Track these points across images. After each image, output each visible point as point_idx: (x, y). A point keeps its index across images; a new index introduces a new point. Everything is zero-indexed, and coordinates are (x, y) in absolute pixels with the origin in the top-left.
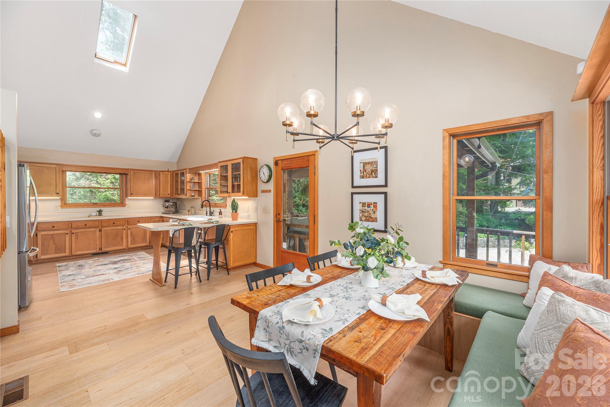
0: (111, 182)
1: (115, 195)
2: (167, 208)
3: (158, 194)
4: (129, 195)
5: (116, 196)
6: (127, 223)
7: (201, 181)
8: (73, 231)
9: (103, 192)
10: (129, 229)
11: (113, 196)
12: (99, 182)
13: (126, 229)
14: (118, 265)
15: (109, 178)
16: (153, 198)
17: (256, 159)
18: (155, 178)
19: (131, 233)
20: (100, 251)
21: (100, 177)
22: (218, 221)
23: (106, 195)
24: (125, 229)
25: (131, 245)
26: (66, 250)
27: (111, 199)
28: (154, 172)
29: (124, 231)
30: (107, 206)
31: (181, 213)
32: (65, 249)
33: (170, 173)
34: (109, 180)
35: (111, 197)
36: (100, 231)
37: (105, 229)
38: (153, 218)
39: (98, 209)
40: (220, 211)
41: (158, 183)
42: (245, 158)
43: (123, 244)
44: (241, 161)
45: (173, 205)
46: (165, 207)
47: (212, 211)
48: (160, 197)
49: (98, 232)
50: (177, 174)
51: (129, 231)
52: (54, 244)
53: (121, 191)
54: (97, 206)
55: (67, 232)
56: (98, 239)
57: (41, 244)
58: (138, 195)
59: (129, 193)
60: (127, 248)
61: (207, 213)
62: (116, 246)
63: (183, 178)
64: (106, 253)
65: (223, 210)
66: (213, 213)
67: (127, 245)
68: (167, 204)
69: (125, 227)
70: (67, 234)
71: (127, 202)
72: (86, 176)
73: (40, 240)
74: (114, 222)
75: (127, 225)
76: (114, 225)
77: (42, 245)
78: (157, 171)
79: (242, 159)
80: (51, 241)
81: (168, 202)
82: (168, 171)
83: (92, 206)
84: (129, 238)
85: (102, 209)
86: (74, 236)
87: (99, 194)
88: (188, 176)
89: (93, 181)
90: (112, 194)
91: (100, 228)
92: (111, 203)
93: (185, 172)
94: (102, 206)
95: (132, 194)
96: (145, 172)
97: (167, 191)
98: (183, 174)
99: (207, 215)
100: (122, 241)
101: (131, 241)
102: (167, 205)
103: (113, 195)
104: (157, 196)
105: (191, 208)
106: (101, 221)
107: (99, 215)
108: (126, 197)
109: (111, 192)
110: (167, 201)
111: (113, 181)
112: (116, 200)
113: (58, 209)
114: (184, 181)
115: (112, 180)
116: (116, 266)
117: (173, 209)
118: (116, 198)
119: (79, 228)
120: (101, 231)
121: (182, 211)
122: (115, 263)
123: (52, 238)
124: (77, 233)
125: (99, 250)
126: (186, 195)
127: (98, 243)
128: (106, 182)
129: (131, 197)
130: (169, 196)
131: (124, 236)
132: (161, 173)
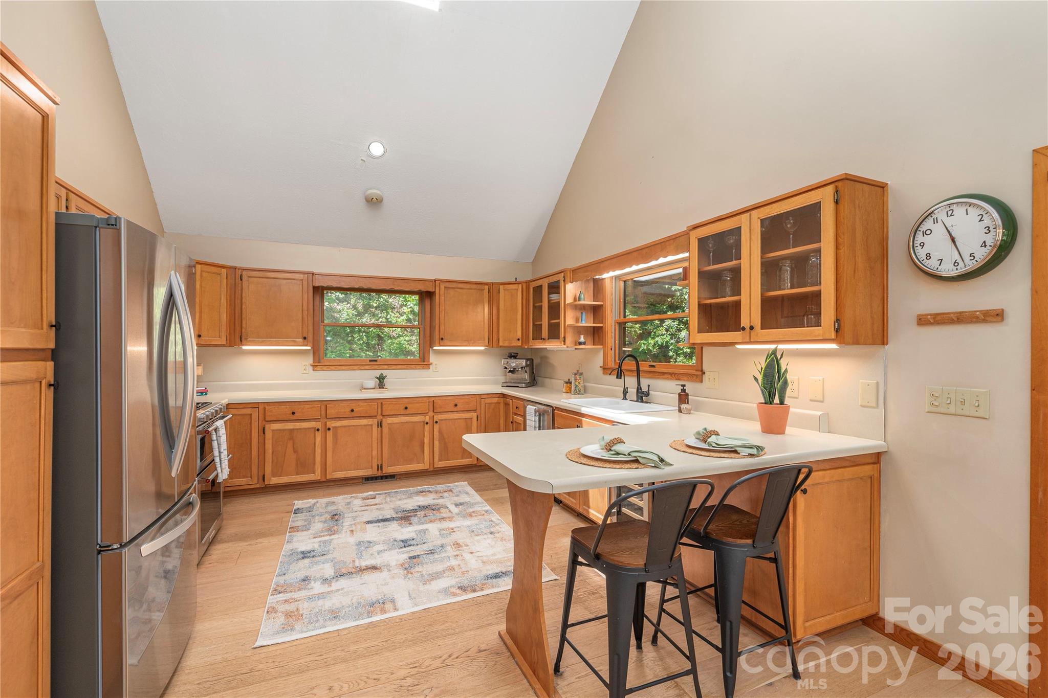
0: (406, 320)
1: (413, 342)
2: (512, 372)
3: (495, 339)
4: (437, 341)
5: (415, 346)
6: (431, 409)
7: (604, 300)
8: (332, 424)
9: (395, 339)
10: (436, 422)
11: (410, 345)
12: (390, 320)
13: (431, 423)
14: (411, 529)
15: (405, 313)
16: (483, 348)
17: (883, 187)
18: (489, 302)
19: (440, 432)
20: (379, 474)
21: (392, 312)
22: (760, 448)
23: (399, 344)
24: (427, 423)
25: (440, 460)
26: (316, 466)
27: (406, 352)
28: (486, 287)
29: (427, 427)
30: (394, 367)
31: (543, 386)
32: (314, 464)
33: (520, 286)
34: (405, 316)
35: (408, 346)
36: (380, 424)
37: (390, 420)
38: (485, 396)
39: (378, 373)
40: (684, 390)
41: (495, 312)
42: (848, 179)
43: (424, 458)
44: (826, 197)
45: (527, 366)
46: (510, 371)
47: (645, 389)
48: (498, 346)
49: (375, 428)
50: (538, 290)
51: (436, 427)
52: (295, 451)
53: (422, 333)
54: (376, 367)
55: (318, 425)
56: (375, 445)
57: (271, 451)
58: (455, 340)
59: (437, 337)
60: (432, 469)
61: (625, 392)
62: (410, 461)
63: (554, 297)
64: (391, 477)
65: (690, 387)
66: (648, 394)
67: (432, 462)
68: (514, 363)
69: (427, 419)
70: (318, 430)
71: (433, 358)
72: (371, 309)
73: (271, 442)
74: (406, 405)
75: (431, 414)
76: (408, 412)
77: (273, 453)
78: (493, 284)
79: (830, 189)
80: (290, 444)
81: (515, 357)
82: (516, 283)
83: (367, 367)
84: (436, 443)
85: (385, 373)
86: (330, 434)
87: (389, 341)
88: (571, 290)
89: (380, 317)
90: (408, 341)
91: (380, 417)
92: (403, 362)
93: (562, 279)
94: (386, 367)
95: (442, 339)
96: (468, 286)
97: (513, 333)
98: (555, 288)
99: (625, 398)
100: (423, 452)
101: (441, 455)
102: (513, 365)
103: (410, 343)
104: (492, 341)
105: (576, 374)
106: (381, 402)
107: (380, 388)
108: (431, 346)
109: (407, 338)
110: (513, 356)
111: (410, 317)
112: (414, 352)
113: (307, 372)
114: (558, 303)
115: (409, 315)
116: (407, 532)
117: (526, 376)
118: (414, 348)
119: (340, 418)
120: (381, 427)
121: (547, 380)
122: (405, 517)
123: (291, 438)
124: (335, 428)
125: (378, 470)
126: (564, 341)
127: (375, 453)
128: (400, 319)
129: (440, 345)
130: (519, 344)
131: (426, 441)
132: (501, 287)
